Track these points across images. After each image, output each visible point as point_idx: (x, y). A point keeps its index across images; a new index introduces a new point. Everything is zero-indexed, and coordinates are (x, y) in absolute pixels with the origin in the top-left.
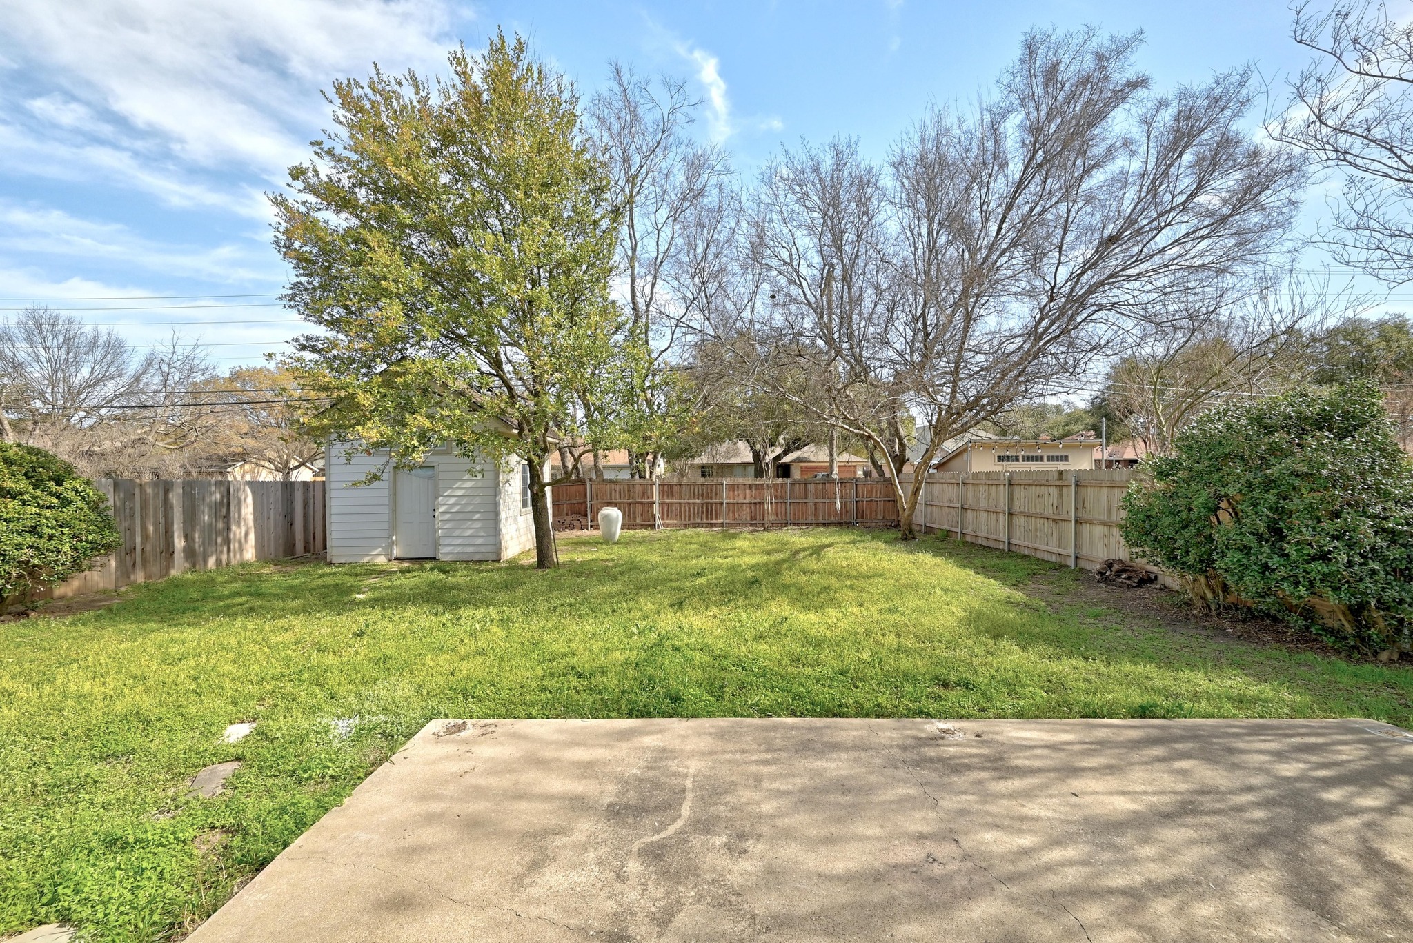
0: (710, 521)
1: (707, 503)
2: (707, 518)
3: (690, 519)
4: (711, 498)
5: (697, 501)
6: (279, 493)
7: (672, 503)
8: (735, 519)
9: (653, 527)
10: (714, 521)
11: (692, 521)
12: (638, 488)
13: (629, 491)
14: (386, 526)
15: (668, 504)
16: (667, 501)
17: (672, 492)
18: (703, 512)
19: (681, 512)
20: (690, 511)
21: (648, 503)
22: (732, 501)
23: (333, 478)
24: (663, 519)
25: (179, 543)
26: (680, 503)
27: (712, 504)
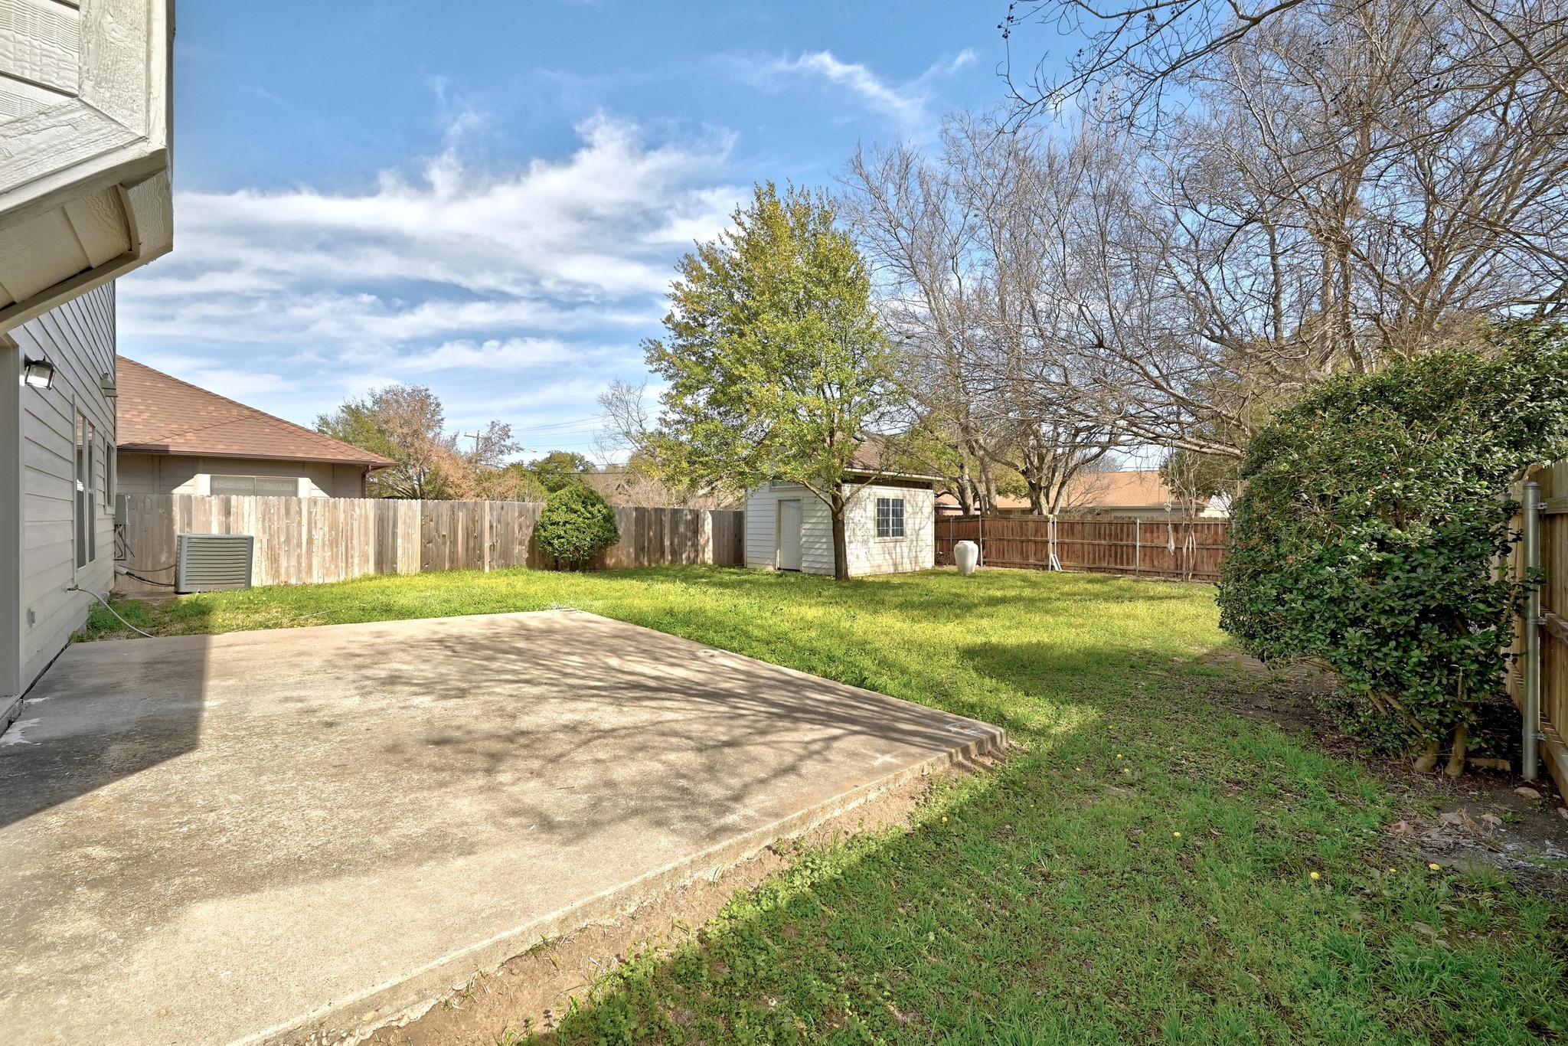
0: (1119, 567)
1: (1116, 545)
2: (1116, 563)
3: (1094, 562)
4: (1121, 540)
5: (1103, 542)
6: (732, 519)
7: (1073, 544)
8: (1153, 566)
9: (1045, 567)
10: (1125, 567)
11: (1097, 565)
12: (1031, 525)
13: (1021, 528)
14: (774, 543)
15: (1068, 544)
16: (1067, 541)
17: (1073, 531)
18: (1110, 556)
19: (1083, 553)
20: (1094, 554)
21: (1042, 542)
22: (1149, 544)
23: (749, 508)
24: (1061, 560)
25: (667, 543)
26: (1082, 544)
27: (1122, 546)
